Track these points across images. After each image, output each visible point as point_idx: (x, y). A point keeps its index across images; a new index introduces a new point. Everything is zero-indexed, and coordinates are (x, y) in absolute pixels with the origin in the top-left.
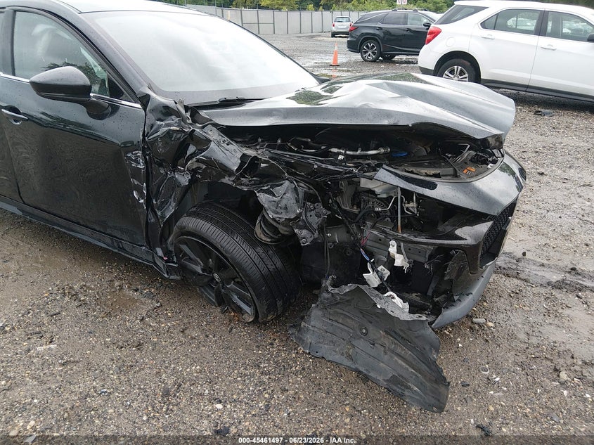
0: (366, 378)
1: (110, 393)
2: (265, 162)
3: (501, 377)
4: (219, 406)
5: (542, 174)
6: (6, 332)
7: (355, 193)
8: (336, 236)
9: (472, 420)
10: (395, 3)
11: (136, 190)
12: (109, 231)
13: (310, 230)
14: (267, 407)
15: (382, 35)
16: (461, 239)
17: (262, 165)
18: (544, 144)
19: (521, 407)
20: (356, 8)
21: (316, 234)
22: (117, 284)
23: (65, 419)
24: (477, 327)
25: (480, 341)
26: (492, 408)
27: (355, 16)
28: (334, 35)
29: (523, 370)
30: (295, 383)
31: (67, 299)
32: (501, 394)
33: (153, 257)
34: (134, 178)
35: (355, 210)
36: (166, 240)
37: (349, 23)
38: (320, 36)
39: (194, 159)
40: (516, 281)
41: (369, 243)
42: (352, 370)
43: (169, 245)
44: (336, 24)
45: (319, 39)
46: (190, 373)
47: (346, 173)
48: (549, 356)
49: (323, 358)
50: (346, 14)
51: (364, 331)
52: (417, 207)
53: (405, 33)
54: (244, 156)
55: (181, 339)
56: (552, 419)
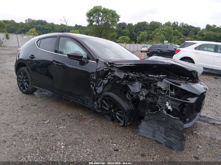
0: (159, 143)
1: (83, 139)
2: (131, 76)
3: (202, 146)
4: (115, 145)
5: (217, 96)
6: (50, 123)
7: (155, 89)
8: (150, 100)
9: (192, 155)
10: (163, 42)
11: (92, 85)
12: (80, 98)
13: (143, 96)
14: (129, 147)
15: (159, 52)
16: (189, 101)
17: (130, 77)
18: (218, 87)
19: (208, 154)
20: (149, 44)
21: (145, 97)
22: (80, 114)
23: (71, 144)
24: (194, 134)
25: (195, 138)
26: (199, 153)
27: (149, 46)
28: (141, 52)
29: (209, 145)
30: (137, 142)
31: (66, 116)
32: (202, 150)
33: (93, 106)
34: (92, 81)
35: (155, 93)
36: (98, 100)
37: (147, 48)
38: (136, 52)
39: (110, 76)
40: (207, 124)
41: (160, 103)
42: (154, 140)
43: (99, 102)
44: (142, 48)
45: (136, 53)
46: (105, 136)
47: (154, 80)
48: (218, 143)
49: (145, 137)
50: (146, 45)
51: (158, 128)
52: (175, 93)
53: (167, 51)
54: (125, 75)
55: (101, 128)
56: (218, 158)
